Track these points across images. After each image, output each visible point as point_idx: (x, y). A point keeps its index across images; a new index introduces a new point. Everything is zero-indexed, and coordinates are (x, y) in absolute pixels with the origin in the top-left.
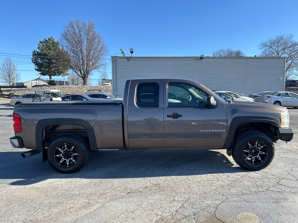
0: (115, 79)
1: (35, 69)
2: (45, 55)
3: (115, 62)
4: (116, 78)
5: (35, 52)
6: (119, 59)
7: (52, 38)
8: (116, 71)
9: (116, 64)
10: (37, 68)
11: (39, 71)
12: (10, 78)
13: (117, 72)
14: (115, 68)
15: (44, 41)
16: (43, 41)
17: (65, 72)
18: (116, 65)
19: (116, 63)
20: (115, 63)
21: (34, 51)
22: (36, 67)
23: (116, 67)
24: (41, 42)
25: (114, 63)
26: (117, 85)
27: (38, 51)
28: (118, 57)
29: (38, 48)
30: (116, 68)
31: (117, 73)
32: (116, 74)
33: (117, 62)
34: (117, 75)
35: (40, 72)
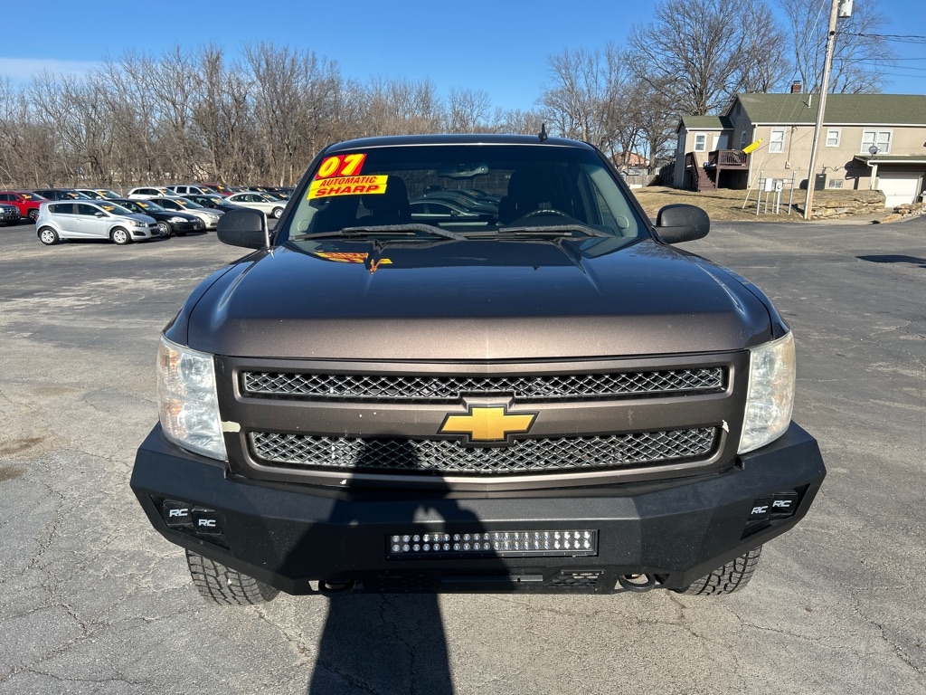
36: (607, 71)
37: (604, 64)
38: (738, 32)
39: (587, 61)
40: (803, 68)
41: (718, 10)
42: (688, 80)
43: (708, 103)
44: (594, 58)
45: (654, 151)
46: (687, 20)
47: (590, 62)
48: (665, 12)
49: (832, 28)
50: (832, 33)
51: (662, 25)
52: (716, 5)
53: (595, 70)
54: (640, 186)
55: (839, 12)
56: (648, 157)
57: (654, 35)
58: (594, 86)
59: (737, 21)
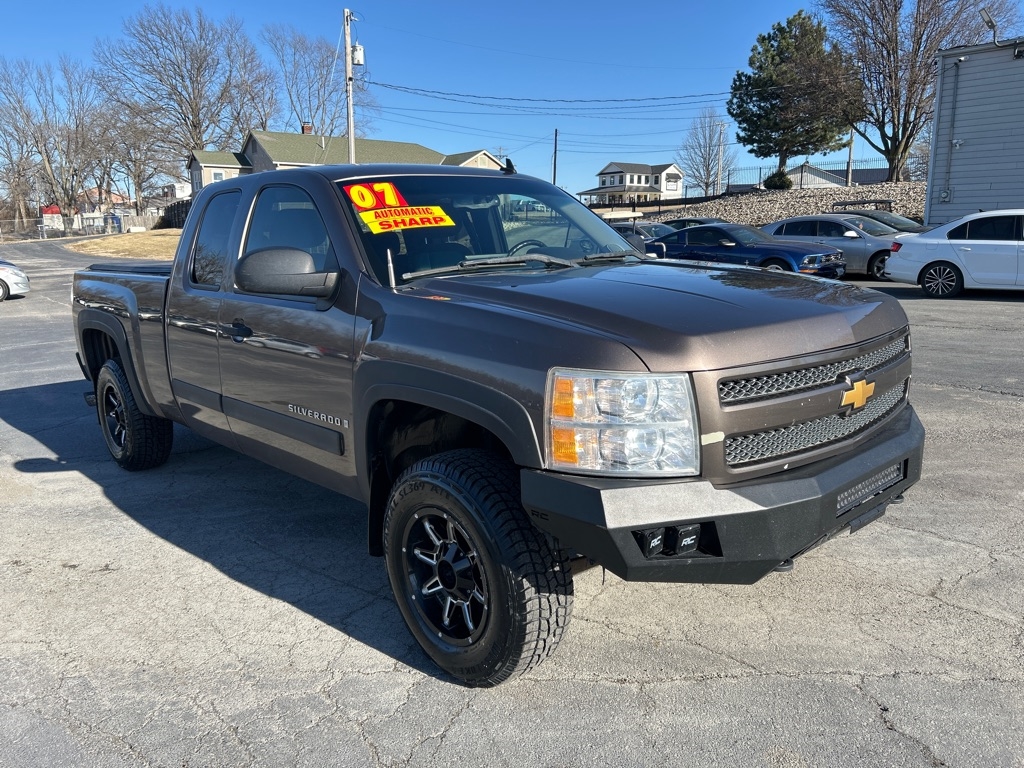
0: (945, 150)
1: (738, 135)
2: (770, 81)
3: (952, 72)
4: (952, 146)
5: (741, 80)
6: (974, 56)
7: (800, 14)
8: (954, 115)
9: (956, 82)
10: (742, 134)
11: (748, 143)
12: (708, 172)
13: (957, 118)
14: (951, 99)
15: (772, 32)
16: (769, 34)
17: (832, 137)
18: (956, 88)
19: (957, 75)
20: (950, 80)
21: (739, 76)
22: (740, 131)
23: (955, 95)
24: (762, 39)
25: (947, 80)
26: (952, 175)
27: (749, 71)
28: (967, 50)
29: (751, 63)
30: (955, 102)
31: (957, 124)
32: (953, 126)
33: (961, 72)
34: (956, 131)
35: (749, 147)
36: (65, 89)
37: (59, 80)
38: (225, 62)
39: (35, 75)
40: (298, 109)
41: (198, 37)
42: (175, 110)
43: (205, 137)
44: (44, 72)
45: (139, 187)
46: (165, 43)
47: (40, 75)
48: (136, 30)
49: (350, 75)
50: (351, 79)
51: (135, 44)
52: (195, 30)
53: (48, 87)
54: (143, 229)
55: (353, 59)
56: (133, 195)
57: (127, 54)
58: (51, 106)
59: (220, 50)
